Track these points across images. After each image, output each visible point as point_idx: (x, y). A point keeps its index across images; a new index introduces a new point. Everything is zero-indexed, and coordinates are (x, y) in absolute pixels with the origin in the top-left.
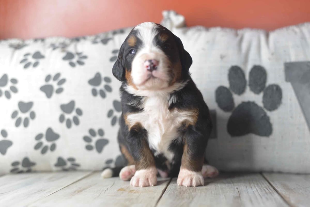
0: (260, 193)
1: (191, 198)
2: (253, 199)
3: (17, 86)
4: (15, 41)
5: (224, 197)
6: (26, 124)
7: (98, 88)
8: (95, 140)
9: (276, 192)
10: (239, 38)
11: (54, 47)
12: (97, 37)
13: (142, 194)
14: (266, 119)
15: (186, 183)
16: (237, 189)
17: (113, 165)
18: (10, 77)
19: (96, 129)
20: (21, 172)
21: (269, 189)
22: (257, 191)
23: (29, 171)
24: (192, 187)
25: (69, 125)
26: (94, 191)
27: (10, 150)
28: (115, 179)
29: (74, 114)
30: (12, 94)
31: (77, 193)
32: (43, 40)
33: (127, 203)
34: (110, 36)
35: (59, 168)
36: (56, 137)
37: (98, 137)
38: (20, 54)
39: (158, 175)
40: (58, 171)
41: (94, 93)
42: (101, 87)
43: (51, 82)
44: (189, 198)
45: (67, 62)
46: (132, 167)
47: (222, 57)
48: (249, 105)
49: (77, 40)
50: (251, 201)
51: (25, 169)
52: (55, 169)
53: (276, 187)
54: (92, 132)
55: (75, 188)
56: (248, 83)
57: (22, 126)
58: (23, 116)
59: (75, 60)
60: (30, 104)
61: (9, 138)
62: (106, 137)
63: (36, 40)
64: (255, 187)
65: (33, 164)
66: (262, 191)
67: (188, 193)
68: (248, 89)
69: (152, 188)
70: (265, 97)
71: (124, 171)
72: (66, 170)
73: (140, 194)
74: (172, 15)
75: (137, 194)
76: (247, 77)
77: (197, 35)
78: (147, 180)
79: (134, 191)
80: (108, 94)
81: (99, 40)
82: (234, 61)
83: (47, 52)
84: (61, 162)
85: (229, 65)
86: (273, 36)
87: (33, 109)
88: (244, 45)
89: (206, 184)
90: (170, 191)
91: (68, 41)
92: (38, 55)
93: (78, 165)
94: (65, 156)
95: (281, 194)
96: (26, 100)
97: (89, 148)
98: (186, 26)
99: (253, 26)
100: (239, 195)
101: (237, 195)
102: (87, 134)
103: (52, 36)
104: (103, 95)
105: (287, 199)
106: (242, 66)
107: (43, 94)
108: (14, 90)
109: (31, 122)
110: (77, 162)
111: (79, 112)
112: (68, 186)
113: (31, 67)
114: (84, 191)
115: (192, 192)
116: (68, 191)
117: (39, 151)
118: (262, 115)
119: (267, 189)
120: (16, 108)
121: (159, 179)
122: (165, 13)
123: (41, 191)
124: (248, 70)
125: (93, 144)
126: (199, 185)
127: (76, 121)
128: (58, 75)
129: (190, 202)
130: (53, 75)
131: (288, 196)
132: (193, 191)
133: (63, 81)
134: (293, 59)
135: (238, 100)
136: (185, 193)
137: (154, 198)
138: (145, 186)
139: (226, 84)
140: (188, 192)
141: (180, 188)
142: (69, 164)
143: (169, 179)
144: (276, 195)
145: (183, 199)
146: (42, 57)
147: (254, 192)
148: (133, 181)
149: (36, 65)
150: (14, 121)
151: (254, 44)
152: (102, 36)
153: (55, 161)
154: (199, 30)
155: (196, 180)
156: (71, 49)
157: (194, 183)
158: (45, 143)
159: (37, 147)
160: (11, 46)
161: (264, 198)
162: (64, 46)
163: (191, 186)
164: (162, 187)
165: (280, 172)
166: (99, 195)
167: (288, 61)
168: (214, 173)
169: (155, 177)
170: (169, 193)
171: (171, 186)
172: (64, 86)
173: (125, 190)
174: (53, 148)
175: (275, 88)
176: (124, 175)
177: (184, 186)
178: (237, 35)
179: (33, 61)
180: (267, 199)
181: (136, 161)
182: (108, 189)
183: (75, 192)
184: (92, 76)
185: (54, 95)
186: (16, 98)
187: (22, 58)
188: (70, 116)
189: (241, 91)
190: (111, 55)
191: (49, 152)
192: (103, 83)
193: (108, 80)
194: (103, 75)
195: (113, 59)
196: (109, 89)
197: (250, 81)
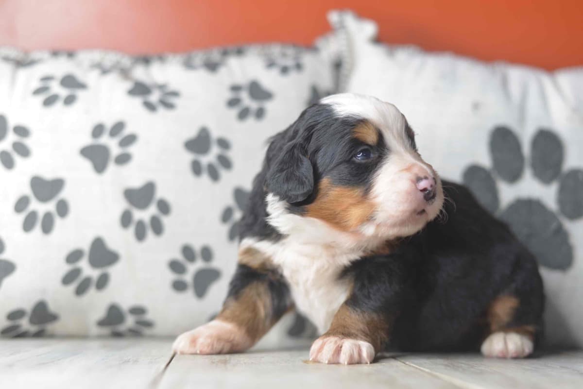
3: (29, 142)
6: (48, 226)
7: (205, 160)
8: (193, 268)
11: (102, 69)
14: (561, 235)
18: (12, 121)
19: (197, 245)
20: (23, 335)
23: (39, 335)
25: (140, 235)
27: (9, 283)
29: (153, 210)
30: (18, 159)
32: (71, 54)
35: (106, 331)
36: (112, 258)
37: (199, 264)
38: (30, 78)
40: (100, 337)
41: (196, 168)
42: (210, 158)
43: (105, 140)
45: (137, 101)
47: (476, 106)
48: (529, 206)
49: (146, 60)
51: (33, 329)
52: (95, 330)
54: (188, 252)
56: (527, 161)
57: (38, 230)
58: (41, 208)
59: (154, 97)
60: (57, 185)
61: (8, 255)
62: (216, 264)
63: (55, 53)
65: (54, 318)
68: (528, 173)
70: (562, 191)
72: (117, 335)
76: (526, 150)
80: (224, 173)
81: (197, 63)
83: (91, 78)
84: (113, 316)
87: (64, 194)
91: (126, 62)
93: (149, 324)
94: (126, 303)
96: (48, 175)
97: (179, 286)
102: (178, 256)
103: (90, 46)
107: (86, 165)
108: (23, 150)
109: (59, 222)
110: (149, 316)
111: (164, 207)
113: (59, 106)
117: (72, 288)
118: (554, 226)
120: (26, 190)
122: (333, 17)
124: (526, 136)
125: (188, 277)
127: (157, 227)
128: (118, 127)
130: (109, 124)
133: (130, 140)
142: (130, 321)
146: (82, 86)
149: (70, 100)
150: (21, 218)
153: (100, 313)
158: (88, 270)
159: (67, 280)
160: (7, 59)
172: (132, 149)
174: (102, 282)
175: (580, 177)
179: (63, 92)
184: (192, 133)
185: (112, 168)
186: (25, 169)
187: (36, 84)
188: (144, 215)
189: (514, 177)
190: (228, 95)
191: (92, 292)
192: (215, 151)
193: (224, 144)
194: (215, 134)
195: (233, 103)
196: (226, 163)
197: (533, 157)
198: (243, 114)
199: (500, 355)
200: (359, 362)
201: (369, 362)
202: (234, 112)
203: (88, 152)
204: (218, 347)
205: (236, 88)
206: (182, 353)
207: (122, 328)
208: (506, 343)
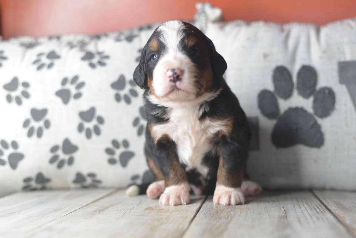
0: (310, 213)
1: (229, 218)
2: (301, 219)
3: (29, 90)
4: (26, 40)
5: (268, 216)
6: (40, 134)
7: (122, 93)
8: (119, 152)
9: (328, 211)
10: (285, 34)
11: (71, 46)
12: (121, 33)
13: (172, 213)
14: (317, 128)
15: (224, 201)
16: (283, 208)
17: (139, 182)
18: (21, 80)
19: (120, 139)
20: (34, 190)
21: (320, 208)
22: (307, 210)
23: (43, 189)
24: (230, 206)
25: (89, 135)
26: (118, 210)
27: (22, 164)
28: (142, 197)
29: (94, 122)
30: (24, 100)
31: (99, 212)
32: (58, 38)
33: (156, 223)
34: (136, 32)
35: (78, 185)
36: (74, 149)
37: (122, 150)
38: (32, 54)
39: (191, 192)
40: (76, 189)
41: (118, 98)
42: (125, 91)
43: (68, 86)
44: (228, 217)
45: (86, 63)
46: (161, 183)
47: (265, 56)
48: (298, 111)
49: (98, 37)
50: (299, 221)
51: (39, 186)
52: (73, 185)
53: (329, 205)
54: (115, 143)
55: (96, 206)
56: (295, 85)
57: (35, 136)
58: (36, 125)
59: (95, 61)
60: (44, 112)
61: (20, 150)
62: (131, 149)
63: (50, 38)
64: (304, 205)
65: (48, 180)
66: (312, 210)
67: (227, 213)
68: (295, 93)
69: (185, 207)
70: (315, 101)
71: (152, 187)
72: (85, 187)
73: (171, 213)
74: (208, 8)
75: (168, 214)
76: (295, 79)
77: (235, 30)
78: (179, 197)
79: (164, 210)
80: (133, 99)
81: (123, 37)
82: (280, 60)
83: (63, 52)
84: (80, 178)
85: (273, 65)
86: (325, 31)
87: (48, 117)
88: (291, 42)
89: (246, 202)
90: (205, 211)
91: (87, 39)
92: (53, 55)
93: (99, 182)
94: (85, 172)
95: (334, 213)
96: (39, 107)
97: (112, 162)
98: (223, 20)
99: (301, 20)
100: (285, 215)
101: (283, 214)
102: (110, 146)
103: (69, 33)
104: (128, 101)
105: (341, 219)
106: (288, 66)
107: (59, 100)
108: (26, 95)
109: (45, 132)
110: (99, 177)
111: (101, 120)
112: (88, 205)
113: (45, 69)
114: (106, 210)
115: (230, 211)
116: (88, 210)
117: (55, 165)
118: (312, 122)
119: (318, 208)
120: (29, 116)
121: (193, 197)
122: (199, 6)
123: (56, 210)
124: (295, 70)
125: (117, 157)
126: (239, 204)
127: (97, 131)
128: (76, 78)
129: (229, 222)
130: (70, 77)
131: (343, 216)
132: (232, 210)
133: (82, 85)
134: (348, 57)
135: (284, 105)
136: (223, 212)
137: (186, 218)
138: (176, 205)
139: (270, 87)
140: (226, 211)
141: (217, 207)
142: (89, 181)
143: (204, 196)
144: (329, 215)
145: (220, 218)
146: (58, 57)
147: (302, 211)
148: (163, 199)
149: (50, 66)
150: (26, 131)
151: (303, 40)
152: (127, 33)
153: (72, 177)
154: (239, 25)
155: (235, 198)
156: (91, 48)
157: (233, 201)
158: (62, 156)
159: (52, 161)
160: (22, 45)
161: (314, 218)
162: (82, 45)
163: (229, 204)
164: (196, 206)
165: (333, 190)
166: (124, 215)
167: (342, 60)
168: (256, 191)
169: (188, 194)
170: (204, 212)
171: (207, 204)
172: (83, 90)
173: (153, 209)
174: (71, 161)
175: (327, 91)
176: (152, 192)
177: (222, 205)
178: (282, 30)
179: (48, 62)
180: (318, 219)
181: (166, 176)
182: (134, 208)
183: (96, 211)
184: (115, 79)
185: (72, 101)
186: (28, 105)
187: (34, 58)
188: (90, 125)
190: (137, 55)
191: (66, 166)
192: (128, 87)
193: (133, 83)
194: (128, 78)
196: (134, 93)
197: (298, 83)
203: (60, 93)
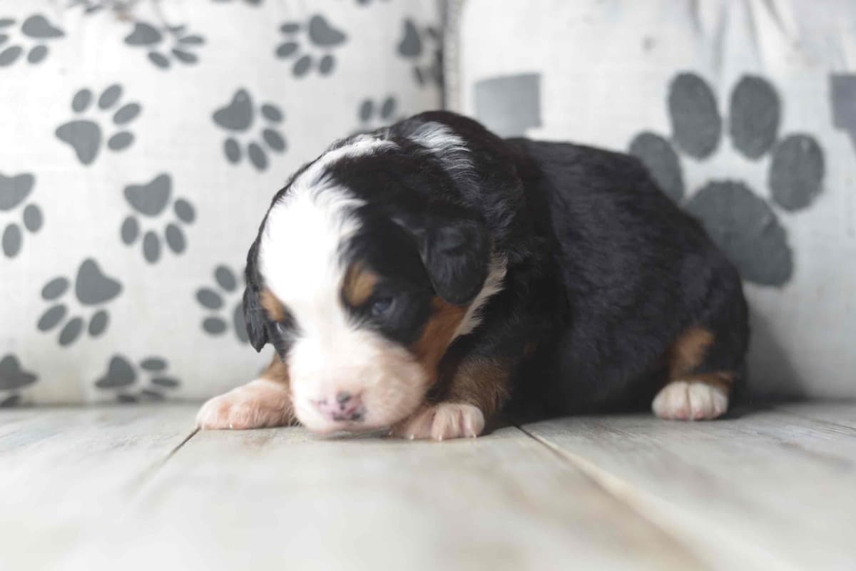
6: (12, 246)
7: (246, 138)
8: (232, 300)
11: (87, 5)
14: (776, 234)
19: (238, 266)
23: (12, 403)
25: (152, 253)
29: (168, 216)
35: (110, 394)
36: (111, 289)
41: (232, 152)
42: (252, 135)
43: (93, 113)
45: (140, 53)
47: (648, 44)
48: (730, 191)
51: (2, 395)
52: (93, 394)
54: (224, 276)
56: (726, 125)
59: (166, 46)
60: (24, 182)
65: (30, 379)
68: (726, 144)
70: (776, 168)
72: (127, 400)
76: (724, 107)
80: (273, 157)
83: (70, 19)
84: (118, 373)
85: (669, 71)
87: (34, 198)
92: (39, 27)
93: (172, 383)
94: (135, 356)
96: (10, 169)
97: (213, 327)
102: (210, 283)
106: (708, 76)
107: (66, 152)
109: (28, 239)
110: (172, 372)
111: (186, 211)
113: (22, 64)
117: (53, 335)
118: (765, 221)
124: (724, 87)
125: (226, 313)
127: (177, 241)
128: (113, 93)
130: (98, 89)
133: (132, 111)
135: (696, 173)
139: (662, 125)
142: (144, 380)
146: (57, 33)
149: (37, 55)
153: (99, 369)
156: (145, 13)
158: (75, 308)
159: (46, 323)
172: (134, 127)
174: (99, 325)
175: (804, 145)
179: (28, 44)
184: (223, 99)
185: (105, 154)
188: (154, 224)
189: (705, 149)
190: (279, 39)
191: (84, 338)
192: (260, 123)
193: (272, 113)
194: (259, 99)
195: (284, 51)
196: (276, 142)
197: (734, 118)
198: (301, 68)
199: (680, 415)
200: (461, 436)
201: (475, 436)
202: (287, 64)
203: (66, 133)
204: (261, 418)
205: (289, 28)
206: (209, 428)
207: (133, 390)
208: (688, 398)
